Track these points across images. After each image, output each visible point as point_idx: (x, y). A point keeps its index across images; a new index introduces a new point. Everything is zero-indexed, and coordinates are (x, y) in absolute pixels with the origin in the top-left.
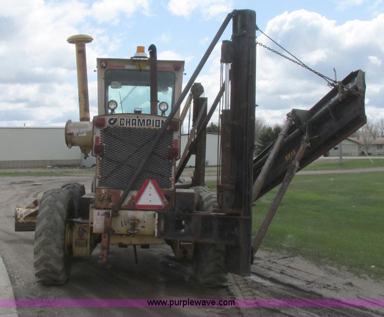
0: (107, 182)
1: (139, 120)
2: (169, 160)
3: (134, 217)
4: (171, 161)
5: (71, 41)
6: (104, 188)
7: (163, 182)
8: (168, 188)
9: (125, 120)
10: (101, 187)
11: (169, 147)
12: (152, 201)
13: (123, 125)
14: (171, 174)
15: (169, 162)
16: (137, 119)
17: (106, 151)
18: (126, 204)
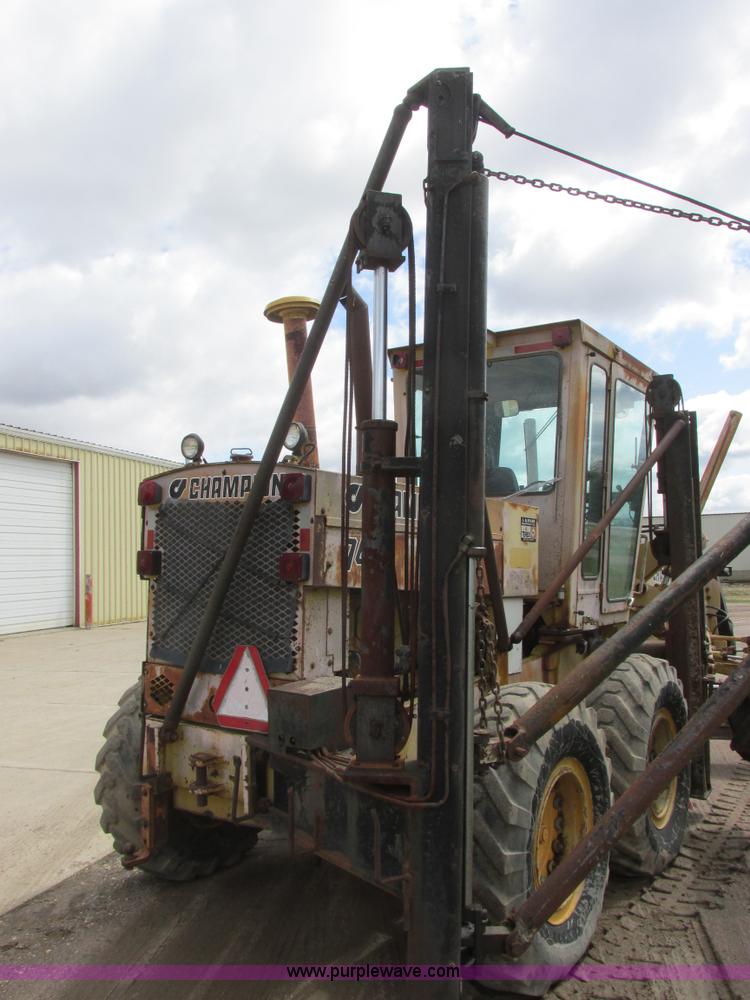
0: (168, 647)
1: (227, 480)
2: (289, 590)
3: (214, 748)
4: (292, 594)
5: (274, 313)
6: (160, 664)
7: (276, 655)
8: (288, 673)
9: (201, 481)
10: (157, 660)
11: (289, 551)
12: (249, 710)
13: (196, 496)
14: (295, 631)
15: (289, 597)
16: (223, 478)
17: (165, 567)
18: (199, 709)
